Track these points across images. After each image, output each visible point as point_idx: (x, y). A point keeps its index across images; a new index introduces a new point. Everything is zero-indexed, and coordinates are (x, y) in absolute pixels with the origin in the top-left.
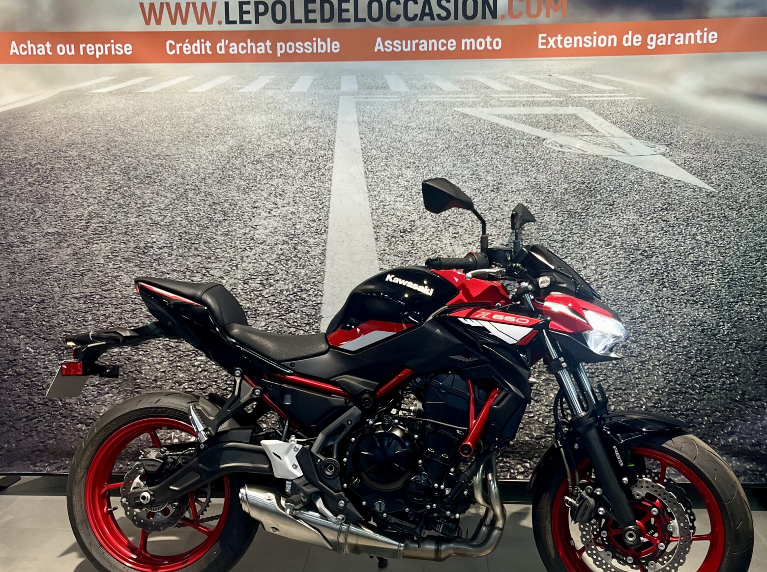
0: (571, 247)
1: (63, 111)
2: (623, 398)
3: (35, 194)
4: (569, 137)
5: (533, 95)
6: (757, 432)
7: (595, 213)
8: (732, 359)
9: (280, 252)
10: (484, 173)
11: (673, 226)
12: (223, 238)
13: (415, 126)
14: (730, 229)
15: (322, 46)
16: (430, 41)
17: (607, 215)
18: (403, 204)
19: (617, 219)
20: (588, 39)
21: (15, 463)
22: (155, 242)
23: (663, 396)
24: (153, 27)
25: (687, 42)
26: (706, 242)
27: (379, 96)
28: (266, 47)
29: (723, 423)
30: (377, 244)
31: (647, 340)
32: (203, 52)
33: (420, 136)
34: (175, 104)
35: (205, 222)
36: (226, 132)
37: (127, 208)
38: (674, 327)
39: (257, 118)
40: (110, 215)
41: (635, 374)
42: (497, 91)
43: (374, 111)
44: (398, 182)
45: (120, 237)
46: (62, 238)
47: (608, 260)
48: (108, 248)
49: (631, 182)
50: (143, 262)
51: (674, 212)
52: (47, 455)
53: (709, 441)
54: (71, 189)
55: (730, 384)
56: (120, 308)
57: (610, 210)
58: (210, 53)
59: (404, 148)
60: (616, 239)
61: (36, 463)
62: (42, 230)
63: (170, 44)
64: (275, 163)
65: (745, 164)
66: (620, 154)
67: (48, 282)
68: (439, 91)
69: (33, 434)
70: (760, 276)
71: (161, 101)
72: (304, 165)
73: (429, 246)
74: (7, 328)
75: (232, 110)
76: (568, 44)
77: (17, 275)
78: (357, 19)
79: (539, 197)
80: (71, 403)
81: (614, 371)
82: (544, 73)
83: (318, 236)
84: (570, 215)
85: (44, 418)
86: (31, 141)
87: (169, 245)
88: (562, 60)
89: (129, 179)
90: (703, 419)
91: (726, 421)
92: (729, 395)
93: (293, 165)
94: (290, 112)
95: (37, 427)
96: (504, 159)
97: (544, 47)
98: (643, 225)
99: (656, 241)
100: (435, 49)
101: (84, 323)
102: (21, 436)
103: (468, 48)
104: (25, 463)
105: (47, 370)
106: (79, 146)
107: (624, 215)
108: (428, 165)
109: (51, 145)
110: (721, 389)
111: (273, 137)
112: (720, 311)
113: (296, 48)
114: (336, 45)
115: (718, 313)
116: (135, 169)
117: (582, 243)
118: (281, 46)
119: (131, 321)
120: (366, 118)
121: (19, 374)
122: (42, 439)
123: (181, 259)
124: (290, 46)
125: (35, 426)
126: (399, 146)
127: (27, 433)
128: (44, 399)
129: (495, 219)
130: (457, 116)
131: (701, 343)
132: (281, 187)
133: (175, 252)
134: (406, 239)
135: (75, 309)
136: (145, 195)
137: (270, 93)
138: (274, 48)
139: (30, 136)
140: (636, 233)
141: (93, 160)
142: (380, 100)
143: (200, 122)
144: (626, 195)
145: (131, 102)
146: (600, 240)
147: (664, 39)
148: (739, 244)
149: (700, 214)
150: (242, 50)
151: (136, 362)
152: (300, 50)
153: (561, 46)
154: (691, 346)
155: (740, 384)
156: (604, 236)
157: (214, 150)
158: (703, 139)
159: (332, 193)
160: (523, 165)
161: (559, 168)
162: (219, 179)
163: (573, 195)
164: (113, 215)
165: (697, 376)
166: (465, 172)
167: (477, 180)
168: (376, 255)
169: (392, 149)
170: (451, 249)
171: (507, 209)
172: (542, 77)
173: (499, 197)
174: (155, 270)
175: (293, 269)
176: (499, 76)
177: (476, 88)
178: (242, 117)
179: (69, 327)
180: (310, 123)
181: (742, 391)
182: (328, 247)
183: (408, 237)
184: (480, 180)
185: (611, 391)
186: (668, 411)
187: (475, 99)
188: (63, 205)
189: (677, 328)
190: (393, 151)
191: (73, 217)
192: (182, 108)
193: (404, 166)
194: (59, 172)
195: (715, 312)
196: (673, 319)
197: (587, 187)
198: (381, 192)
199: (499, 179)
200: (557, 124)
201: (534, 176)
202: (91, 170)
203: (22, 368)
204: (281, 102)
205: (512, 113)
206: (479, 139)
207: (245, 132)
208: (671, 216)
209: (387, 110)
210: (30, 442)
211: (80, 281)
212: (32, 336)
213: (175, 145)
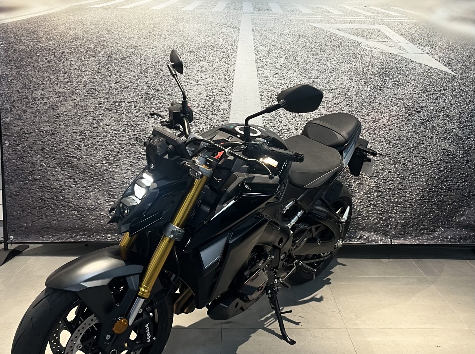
0: (374, 106)
1: (72, 18)
2: (402, 194)
3: (52, 68)
4: (373, 42)
5: (355, 17)
7: (389, 86)
8: (464, 172)
9: (203, 106)
10: (325, 62)
11: (433, 95)
12: (168, 97)
13: (286, 33)
14: (464, 97)
17: (396, 88)
19: (401, 90)
21: (30, 236)
22: (126, 99)
23: (425, 194)
26: (451, 104)
27: (265, 15)
29: (458, 209)
30: (261, 102)
31: (417, 160)
33: (289, 39)
34: (142, 16)
35: (158, 87)
36: (173, 33)
37: (110, 78)
38: (432, 153)
39: (192, 26)
40: (98, 82)
41: (410, 180)
42: (334, 14)
43: (262, 24)
44: (275, 66)
45: (105, 95)
46: (67, 95)
47: (396, 114)
48: (96, 102)
49: (409, 69)
50: (118, 111)
51: (433, 87)
52: (51, 231)
53: (450, 219)
54: (75, 65)
55: (462, 186)
56: (102, 139)
57: (397, 84)
59: (279, 46)
60: (401, 101)
61: (44, 236)
62: (55, 90)
64: (202, 53)
65: (473, 60)
66: (404, 52)
67: (57, 122)
68: (301, 13)
69: (43, 217)
71: (133, 14)
72: (219, 54)
74: (29, 150)
75: (177, 21)
77: (37, 118)
79: (357, 76)
80: (68, 198)
81: (398, 179)
82: (362, 5)
83: (226, 96)
84: (375, 87)
85: (51, 207)
86: (50, 35)
87: (135, 101)
89: (112, 60)
90: (447, 207)
91: (460, 207)
92: (462, 193)
93: (213, 54)
94: (212, 22)
95: (46, 213)
96: (337, 54)
98: (416, 93)
99: (423, 103)
101: (79, 148)
102: (35, 218)
104: (37, 236)
105: (54, 177)
106: (81, 39)
107: (405, 88)
108: (293, 56)
109: (63, 38)
110: (457, 189)
111: (201, 37)
112: (458, 144)
115: (456, 145)
116: (116, 54)
117: (381, 104)
119: (109, 147)
120: (257, 28)
121: (36, 180)
122: (48, 220)
123: (142, 109)
125: (45, 212)
126: (276, 44)
127: (39, 216)
128: (51, 195)
129: (331, 89)
130: (311, 28)
131: (447, 162)
132: (205, 67)
133: (138, 105)
135: (74, 139)
136: (121, 70)
137: (200, 11)
140: (412, 98)
141: (89, 48)
142: (266, 17)
143: (157, 27)
144: (407, 76)
145: (115, 13)
146: (391, 102)
148: (469, 105)
149: (447, 88)
151: (111, 172)
154: (441, 164)
155: (467, 186)
156: (394, 100)
157: (165, 44)
158: (450, 46)
159: (235, 71)
160: (348, 58)
161: (369, 60)
162: (168, 62)
163: (376, 76)
164: (100, 82)
165: (444, 181)
166: (315, 61)
167: (321, 65)
169: (272, 46)
171: (338, 83)
172: (360, 7)
173: (334, 76)
174: (126, 116)
175: (211, 116)
176: (336, 5)
177: (322, 12)
178: (182, 25)
179: (70, 150)
180: (223, 30)
181: (469, 190)
182: (232, 104)
184: (323, 65)
185: (396, 190)
186: (428, 202)
187: (321, 19)
188: (69, 75)
189: (434, 153)
190: (272, 48)
191: (75, 82)
192: (147, 18)
193: (279, 57)
194: (67, 55)
195: (455, 144)
196: (431, 148)
197: (384, 71)
198: (265, 71)
199: (334, 65)
200: (368, 34)
201: (354, 64)
202: (88, 54)
203: (38, 176)
204: (207, 17)
205: (343, 28)
206: (323, 42)
207: (184, 34)
208: (431, 89)
209: (270, 23)
210: (41, 222)
211: (78, 122)
212: (45, 156)
213: (141, 40)
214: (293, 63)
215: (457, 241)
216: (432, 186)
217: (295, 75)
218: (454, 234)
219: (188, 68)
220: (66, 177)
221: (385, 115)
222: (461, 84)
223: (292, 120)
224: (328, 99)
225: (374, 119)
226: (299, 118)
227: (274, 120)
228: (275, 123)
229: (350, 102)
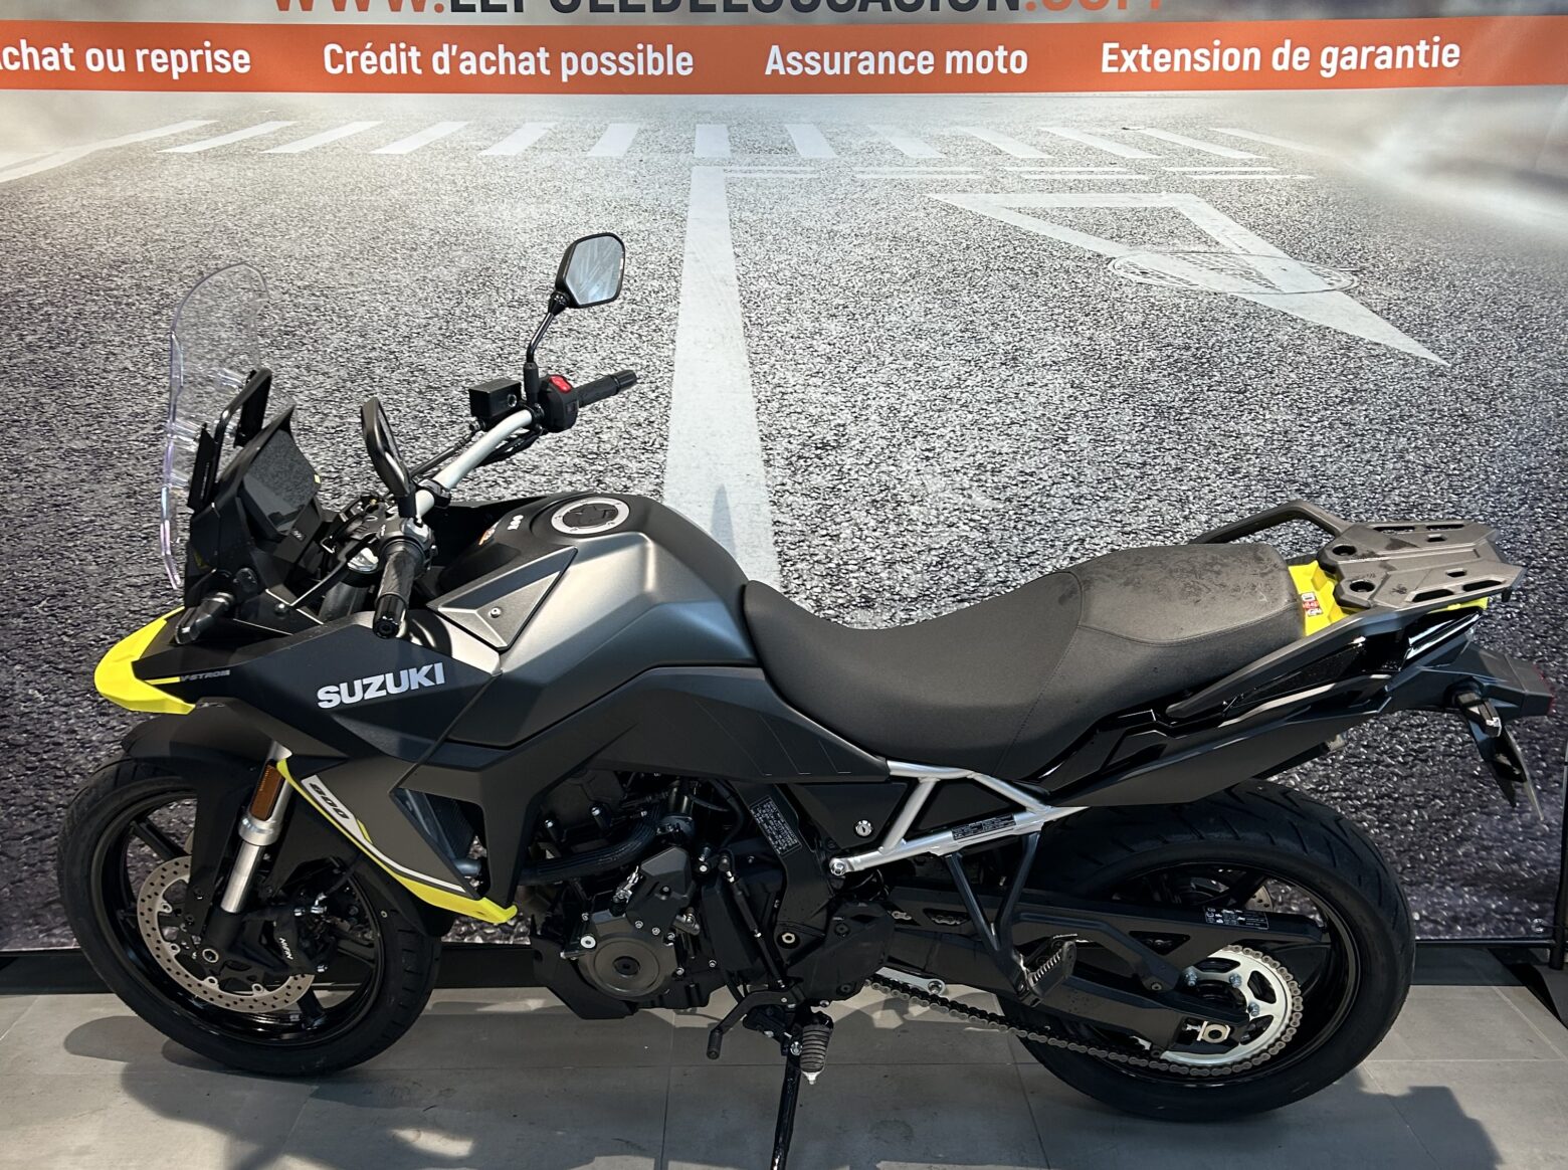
0: (1159, 478)
1: (100, 191)
3: (42, 368)
4: (1160, 255)
5: (1090, 169)
6: (1514, 835)
7: (1211, 407)
9: (569, 489)
10: (986, 327)
11: (1363, 435)
13: (849, 231)
14: (1473, 440)
15: (655, 61)
16: (880, 53)
17: (1233, 412)
18: (822, 390)
20: (1202, 55)
21: (5, 929)
23: (1335, 772)
24: (295, 16)
25: (1399, 65)
26: (1424, 466)
27: (773, 168)
28: (537, 61)
29: (1448, 820)
30: (768, 472)
32: (404, 70)
33: (859, 251)
34: (343, 180)
35: (410, 427)
36: (453, 240)
39: (520, 213)
42: (1016, 159)
44: (811, 346)
46: (101, 461)
47: (1233, 503)
49: (1281, 346)
51: (1365, 407)
53: (1422, 857)
54: (120, 357)
55: (1462, 744)
57: (1239, 401)
58: (419, 71)
59: (826, 277)
60: (1249, 460)
61: (51, 930)
62: (58, 445)
63: (333, 52)
65: (1505, 311)
66: (1263, 289)
67: (73, 552)
68: (899, 158)
69: (47, 868)
70: (1526, 531)
71: (314, 174)
72: (618, 309)
73: (874, 475)
75: (465, 195)
76: (1162, 65)
77: (4, 540)
78: (729, 7)
79: (1098, 375)
82: (1114, 123)
83: (647, 455)
84: (1159, 413)
86: (31, 255)
87: (336, 475)
88: (1149, 97)
89: (250, 337)
90: (1409, 813)
91: (1454, 815)
92: (1461, 767)
94: (588, 199)
95: (57, 854)
96: (1029, 299)
97: (1115, 70)
98: (1303, 432)
99: (1328, 465)
100: (892, 71)
102: (22, 872)
103: (959, 70)
104: (28, 929)
105: (73, 736)
106: (138, 266)
107: (1267, 412)
108: (874, 312)
109: (77, 264)
110: (1446, 755)
111: (553, 250)
113: (601, 65)
114: (684, 60)
116: (262, 317)
117: (1180, 470)
118: (570, 61)
120: (746, 214)
121: (14, 746)
124: (589, 60)
125: (52, 851)
126: (815, 271)
127: (34, 865)
128: (69, 795)
129: (1008, 421)
130: (935, 211)
132: (569, 355)
133: (347, 490)
134: (828, 463)
135: (132, 609)
136: (283, 371)
137: (546, 159)
138: (554, 63)
139: (30, 244)
140: (1289, 449)
141: (168, 295)
142: (775, 176)
143: (397, 218)
144: (1271, 373)
145: (250, 174)
146: (1218, 463)
147: (1354, 58)
148: (1489, 469)
149: (1414, 411)
150: (488, 68)
152: (609, 68)
153: (1148, 69)
156: (1226, 455)
157: (430, 276)
158: (1425, 261)
159: (676, 368)
160: (1067, 312)
161: (1140, 318)
162: (440, 338)
163: (1165, 373)
165: (1401, 729)
166: (950, 326)
167: (973, 341)
168: (766, 495)
169: (800, 278)
170: (917, 482)
171: (1032, 400)
172: (1108, 131)
173: (1016, 376)
176: (1021, 126)
177: (975, 152)
178: (486, 208)
180: (627, 224)
182: (667, 478)
183: (831, 458)
184: (978, 341)
186: (1344, 799)
187: (971, 176)
188: (104, 391)
190: (802, 283)
191: (126, 416)
192: (360, 189)
193: (825, 314)
194: (94, 321)
197: (1194, 356)
198: (778, 366)
199: (1017, 339)
200: (1136, 228)
201: (1088, 334)
202: (164, 318)
203: (20, 734)
204: (569, 177)
205: (1047, 206)
206: (978, 258)
207: (494, 239)
208: (1358, 415)
209: (791, 196)
210: (41, 885)
211: (142, 551)
212: (40, 666)
213: (345, 266)
214: (873, 335)
215: (1440, 928)
216: (1359, 745)
217: (883, 376)
218: (1433, 902)
219: (511, 359)
220: (116, 734)
221: (1194, 509)
222: (1462, 396)
223: (875, 530)
224: (998, 459)
225: (1157, 521)
226: (898, 524)
227: (813, 532)
228: (815, 542)
229: (1075, 465)
